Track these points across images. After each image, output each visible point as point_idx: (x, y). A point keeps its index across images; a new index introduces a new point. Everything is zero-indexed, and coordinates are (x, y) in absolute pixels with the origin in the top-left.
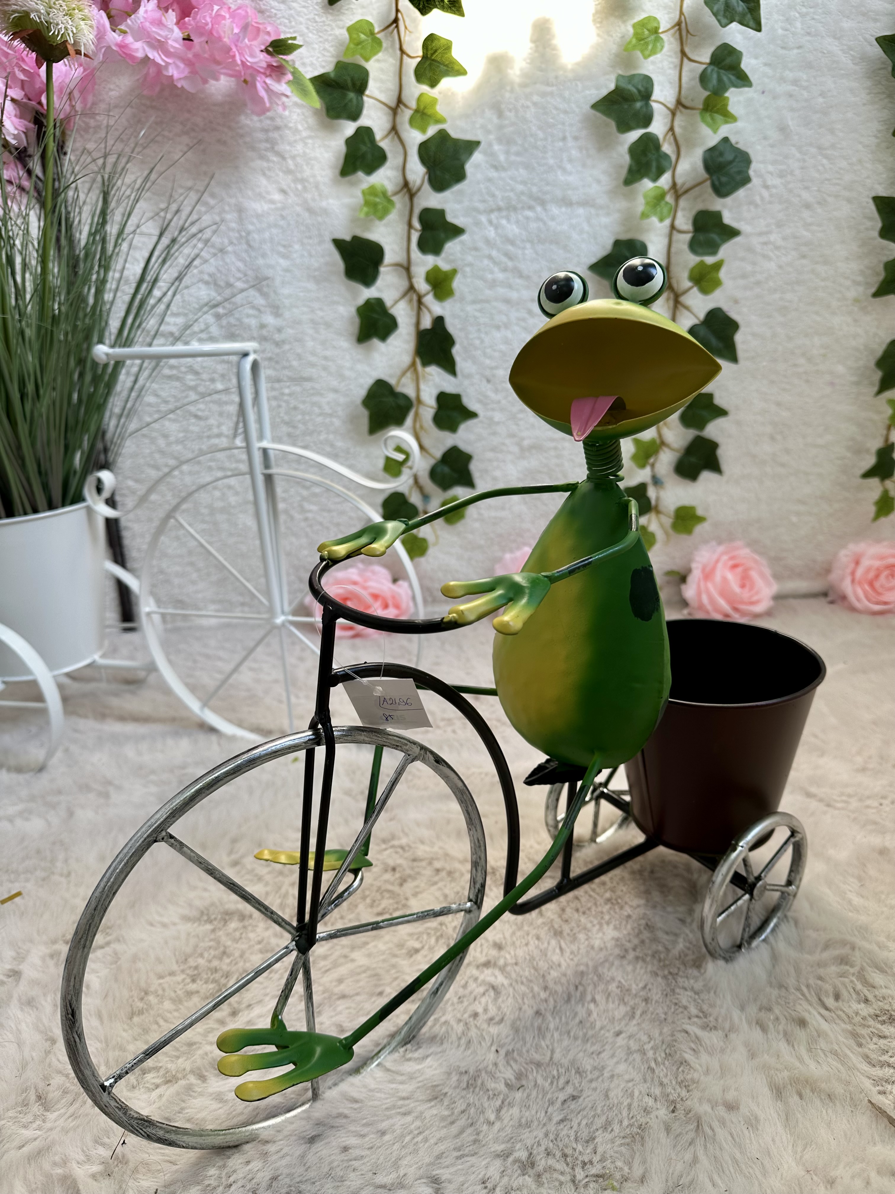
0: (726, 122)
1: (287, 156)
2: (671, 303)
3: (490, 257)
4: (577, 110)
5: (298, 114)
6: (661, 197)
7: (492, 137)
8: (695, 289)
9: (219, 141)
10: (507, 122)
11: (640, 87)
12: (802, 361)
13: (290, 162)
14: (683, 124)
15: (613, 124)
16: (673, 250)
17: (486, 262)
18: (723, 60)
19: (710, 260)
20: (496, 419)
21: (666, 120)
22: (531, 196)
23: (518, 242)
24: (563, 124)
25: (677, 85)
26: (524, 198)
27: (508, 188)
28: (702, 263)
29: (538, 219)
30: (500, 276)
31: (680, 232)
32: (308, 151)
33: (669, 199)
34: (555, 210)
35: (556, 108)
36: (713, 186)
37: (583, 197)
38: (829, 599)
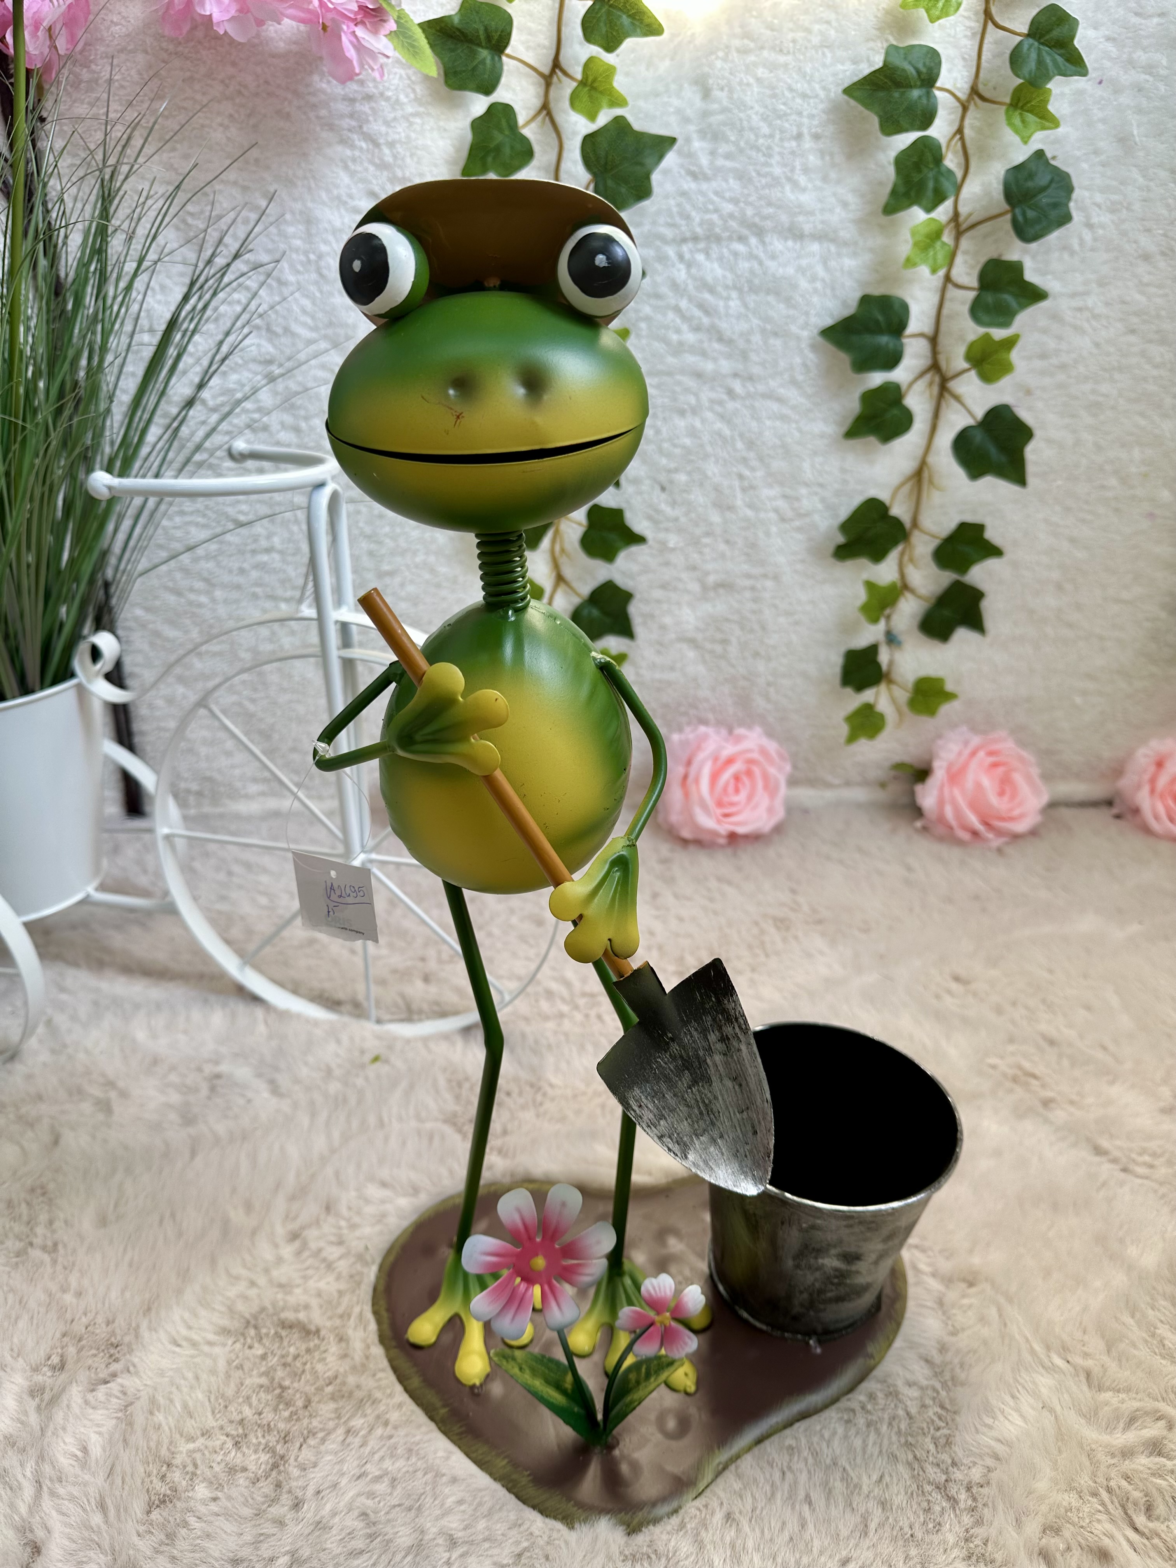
0: (1044, 128)
1: (382, 141)
2: (936, 389)
3: (677, 309)
4: (822, 94)
5: (401, 77)
6: (935, 235)
7: (692, 128)
8: (973, 373)
9: (278, 112)
10: (715, 106)
11: (920, 66)
12: (1113, 482)
13: (386, 151)
14: (977, 124)
15: (875, 121)
16: (945, 312)
17: (671, 315)
18: (1049, 31)
19: (999, 334)
20: (671, 545)
21: (953, 117)
22: (744, 222)
23: (719, 289)
24: (800, 114)
25: (975, 63)
26: (733, 224)
27: (711, 207)
28: (987, 337)
29: (752, 256)
30: (690, 337)
31: (958, 286)
32: (413, 135)
33: (947, 238)
34: (778, 245)
35: (791, 89)
36: (1015, 223)
37: (820, 227)
38: (1115, 811)
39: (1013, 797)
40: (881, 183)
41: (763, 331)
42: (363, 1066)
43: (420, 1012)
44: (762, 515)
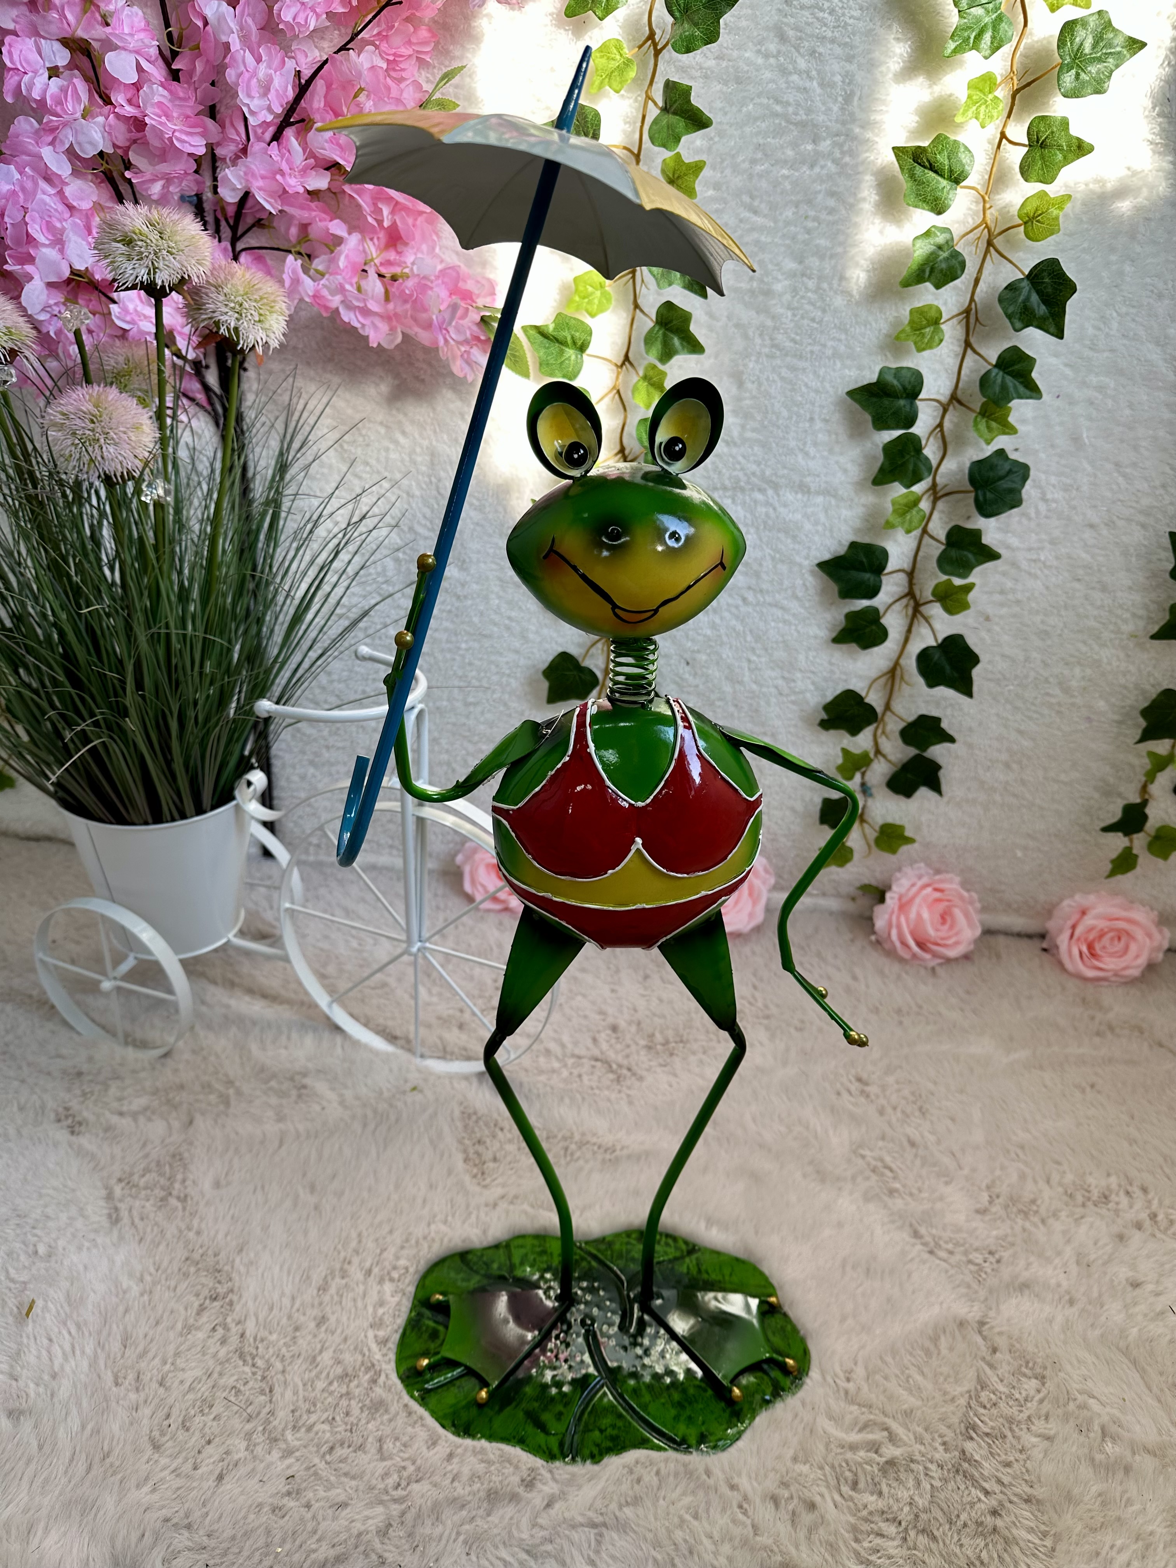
0: (1004, 433)
2: (910, 611)
4: (831, 393)
6: (913, 504)
8: (938, 605)
9: (416, 377)
11: (907, 383)
12: (1057, 691)
14: (955, 422)
15: (868, 418)
16: (921, 554)
18: (1012, 364)
19: (957, 582)
21: (933, 416)
22: (763, 479)
24: (813, 404)
25: (955, 376)
26: (754, 480)
28: (948, 582)
29: (767, 504)
31: (932, 538)
33: (925, 505)
34: (789, 496)
35: (806, 385)
36: (976, 500)
37: (823, 486)
38: (1045, 945)
39: (951, 927)
40: (875, 457)
41: (773, 558)
42: (404, 1093)
43: (452, 1053)
44: (764, 690)
